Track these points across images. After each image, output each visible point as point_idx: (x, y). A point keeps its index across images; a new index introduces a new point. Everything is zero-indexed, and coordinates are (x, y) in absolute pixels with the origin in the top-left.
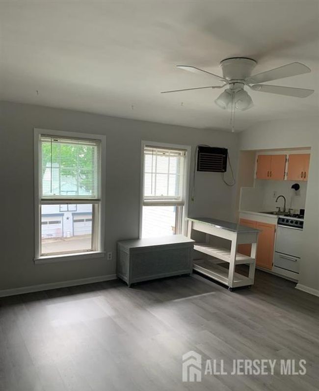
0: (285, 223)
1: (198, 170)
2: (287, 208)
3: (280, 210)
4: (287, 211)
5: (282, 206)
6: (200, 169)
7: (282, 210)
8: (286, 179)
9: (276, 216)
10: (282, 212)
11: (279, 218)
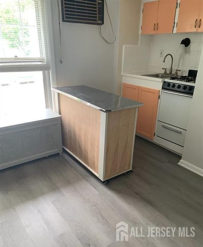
0: (171, 88)
1: (63, 21)
2: (174, 68)
3: (166, 72)
4: (173, 72)
5: (168, 67)
6: (65, 19)
7: (168, 72)
8: (175, 31)
9: (160, 80)
10: (168, 74)
11: (164, 82)
